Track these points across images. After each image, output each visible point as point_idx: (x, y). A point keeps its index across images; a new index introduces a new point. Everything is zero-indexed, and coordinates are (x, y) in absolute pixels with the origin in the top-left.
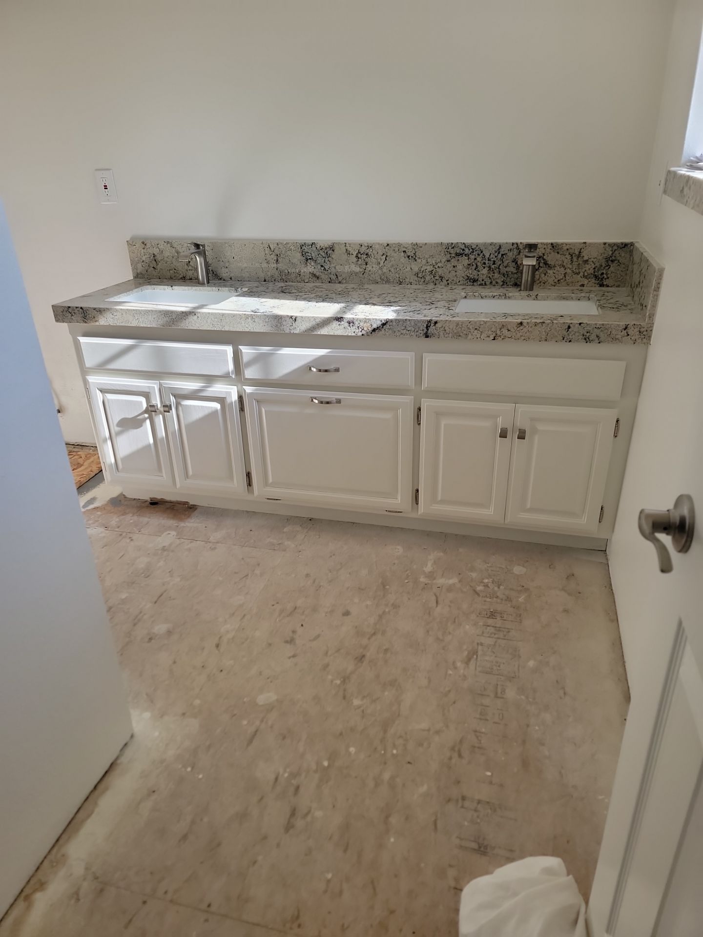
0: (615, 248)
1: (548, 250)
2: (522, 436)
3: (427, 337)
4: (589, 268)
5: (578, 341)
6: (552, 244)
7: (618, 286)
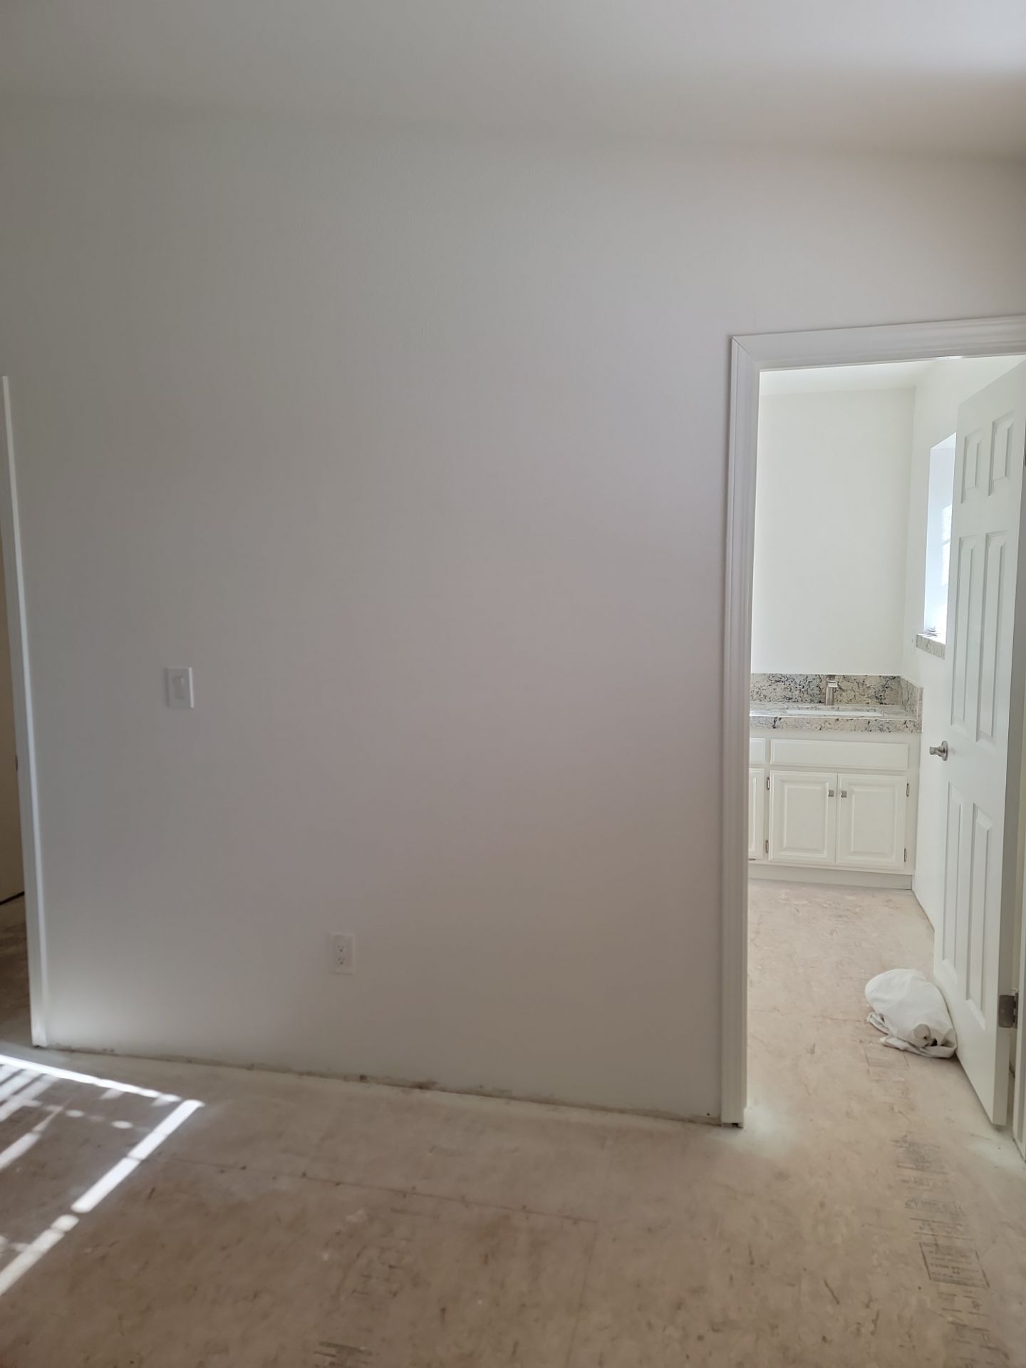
0: (888, 679)
1: (841, 680)
2: (844, 795)
3: (774, 728)
4: (871, 692)
5: (875, 731)
6: (843, 676)
7: (893, 704)
